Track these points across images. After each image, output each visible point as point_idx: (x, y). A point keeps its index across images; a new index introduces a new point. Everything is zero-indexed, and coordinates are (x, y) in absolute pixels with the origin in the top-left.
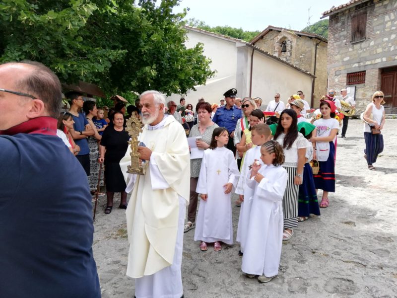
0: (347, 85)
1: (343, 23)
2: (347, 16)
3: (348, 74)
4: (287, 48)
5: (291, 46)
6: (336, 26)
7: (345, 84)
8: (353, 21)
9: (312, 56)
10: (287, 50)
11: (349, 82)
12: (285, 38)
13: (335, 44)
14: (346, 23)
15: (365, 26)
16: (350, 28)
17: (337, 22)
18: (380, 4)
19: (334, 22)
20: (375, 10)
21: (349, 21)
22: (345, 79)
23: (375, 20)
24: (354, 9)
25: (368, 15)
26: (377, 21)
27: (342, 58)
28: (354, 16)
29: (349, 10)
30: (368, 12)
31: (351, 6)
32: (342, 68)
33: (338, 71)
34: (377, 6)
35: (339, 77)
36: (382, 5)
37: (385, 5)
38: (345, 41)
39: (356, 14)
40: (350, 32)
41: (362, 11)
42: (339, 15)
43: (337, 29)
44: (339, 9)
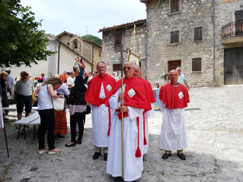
0: (113, 70)
1: (110, 37)
2: (112, 34)
3: (113, 65)
4: (78, 46)
5: (80, 45)
6: (106, 38)
7: (112, 70)
8: (115, 36)
9: (91, 53)
10: (78, 48)
11: (114, 69)
12: (76, 40)
13: (106, 48)
14: (111, 37)
15: (121, 40)
16: (114, 40)
17: (107, 36)
18: (128, 31)
19: (105, 35)
20: (126, 33)
21: (113, 36)
22: (112, 67)
23: (126, 38)
24: (115, 31)
25: (122, 35)
26: (127, 39)
27: (110, 56)
28: (116, 34)
29: (113, 30)
30: (122, 33)
31: (114, 29)
32: (110, 61)
33: (108, 62)
34: (127, 31)
35: (109, 66)
36: (129, 31)
37: (130, 31)
38: (111, 47)
39: (117, 33)
40: (114, 42)
41: (119, 32)
42: (108, 32)
43: (107, 40)
44: (108, 29)
